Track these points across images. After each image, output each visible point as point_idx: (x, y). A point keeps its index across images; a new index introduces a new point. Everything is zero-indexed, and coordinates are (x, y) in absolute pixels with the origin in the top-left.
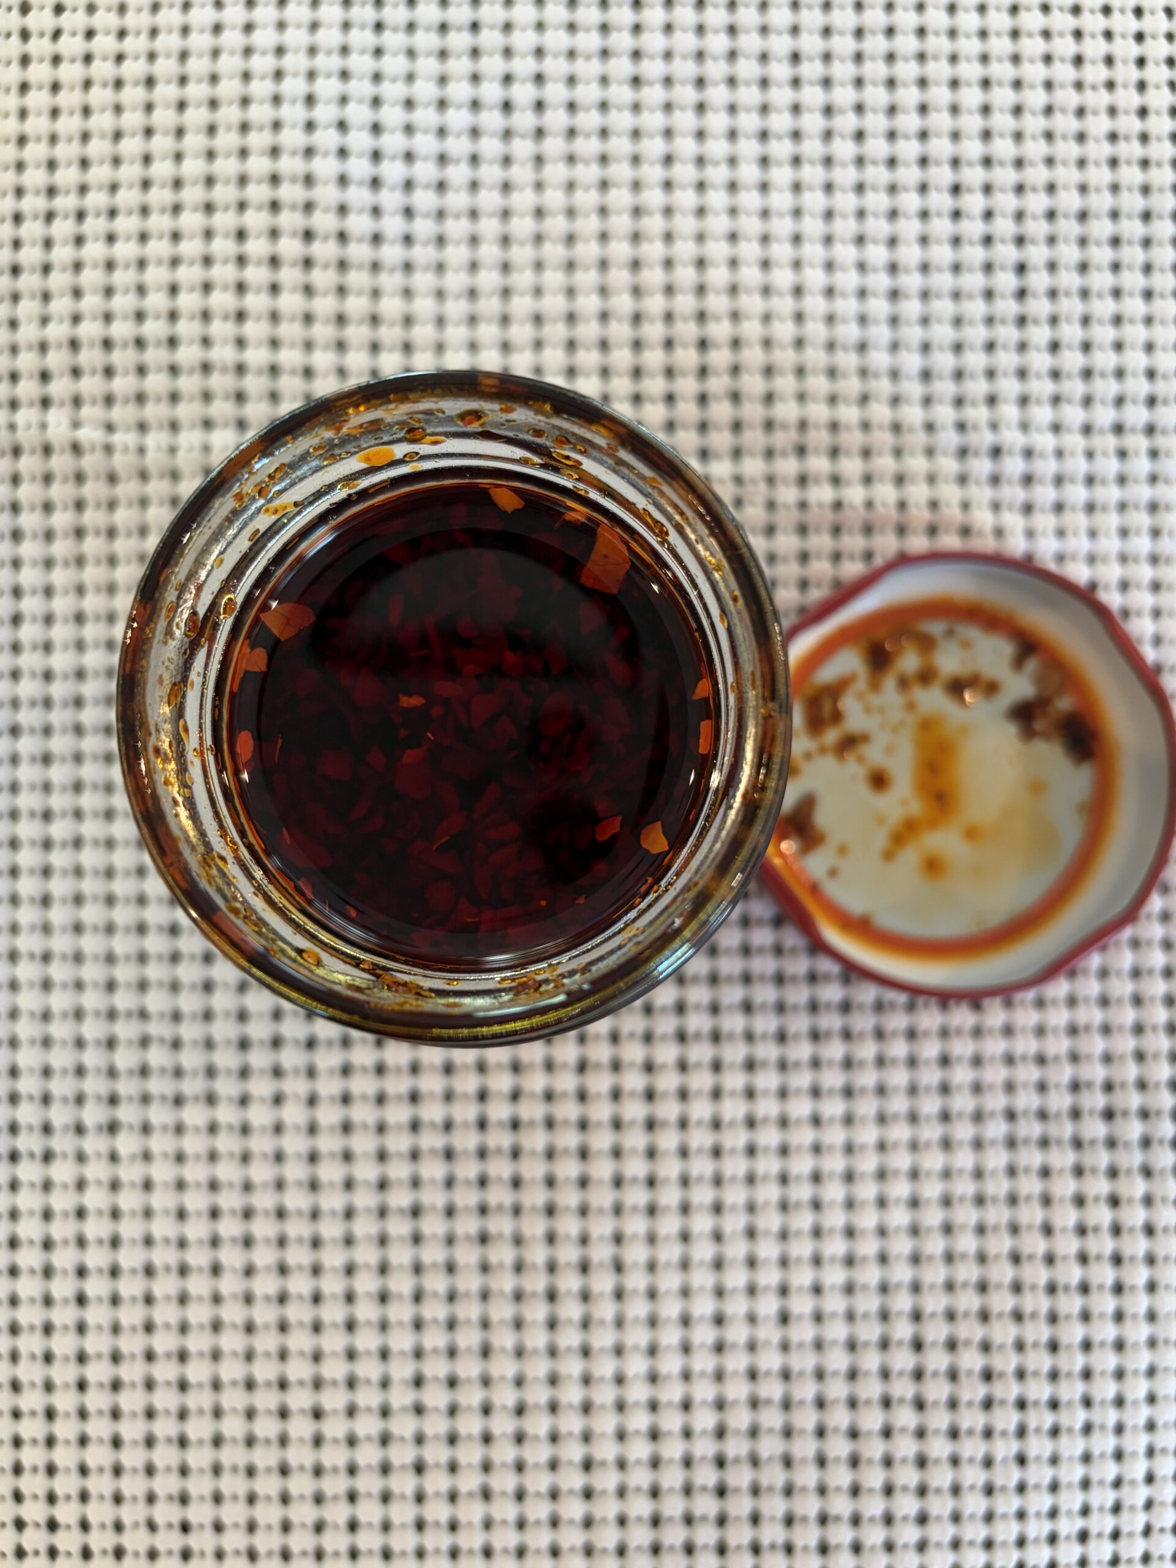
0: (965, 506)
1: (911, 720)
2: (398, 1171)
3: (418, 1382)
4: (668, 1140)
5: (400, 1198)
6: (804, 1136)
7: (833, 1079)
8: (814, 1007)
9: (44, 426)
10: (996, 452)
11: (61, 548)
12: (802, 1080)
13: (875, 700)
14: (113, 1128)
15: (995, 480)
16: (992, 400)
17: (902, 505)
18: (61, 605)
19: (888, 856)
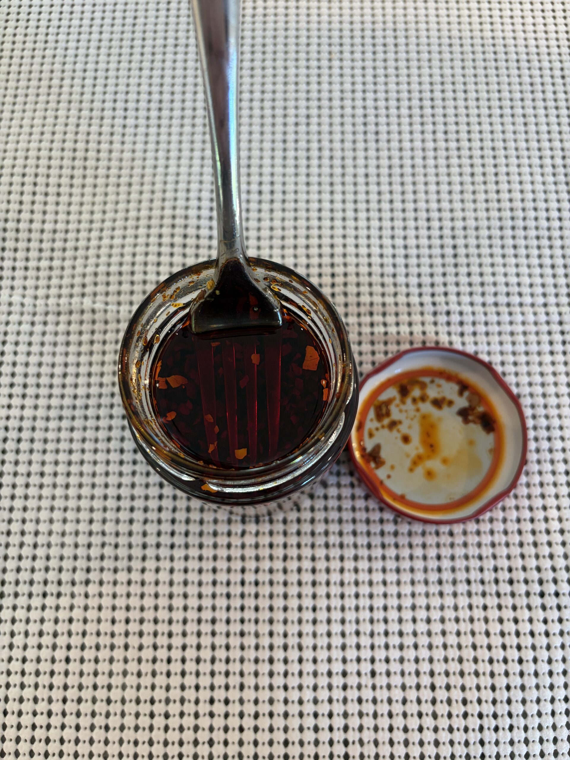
0: (437, 333)
1: (418, 414)
2: (207, 602)
3: (212, 701)
4: (321, 590)
5: (207, 615)
6: (379, 590)
7: (391, 565)
8: (382, 533)
9: (82, 303)
10: (448, 313)
11: (85, 348)
12: (378, 565)
13: (403, 407)
14: (87, 582)
15: (448, 324)
16: (446, 294)
17: (411, 333)
18: (83, 370)
19: (411, 470)
